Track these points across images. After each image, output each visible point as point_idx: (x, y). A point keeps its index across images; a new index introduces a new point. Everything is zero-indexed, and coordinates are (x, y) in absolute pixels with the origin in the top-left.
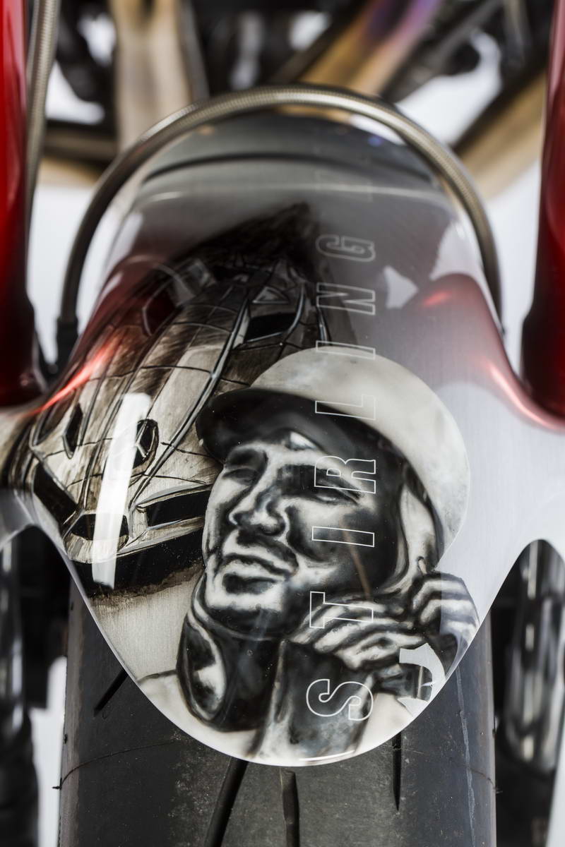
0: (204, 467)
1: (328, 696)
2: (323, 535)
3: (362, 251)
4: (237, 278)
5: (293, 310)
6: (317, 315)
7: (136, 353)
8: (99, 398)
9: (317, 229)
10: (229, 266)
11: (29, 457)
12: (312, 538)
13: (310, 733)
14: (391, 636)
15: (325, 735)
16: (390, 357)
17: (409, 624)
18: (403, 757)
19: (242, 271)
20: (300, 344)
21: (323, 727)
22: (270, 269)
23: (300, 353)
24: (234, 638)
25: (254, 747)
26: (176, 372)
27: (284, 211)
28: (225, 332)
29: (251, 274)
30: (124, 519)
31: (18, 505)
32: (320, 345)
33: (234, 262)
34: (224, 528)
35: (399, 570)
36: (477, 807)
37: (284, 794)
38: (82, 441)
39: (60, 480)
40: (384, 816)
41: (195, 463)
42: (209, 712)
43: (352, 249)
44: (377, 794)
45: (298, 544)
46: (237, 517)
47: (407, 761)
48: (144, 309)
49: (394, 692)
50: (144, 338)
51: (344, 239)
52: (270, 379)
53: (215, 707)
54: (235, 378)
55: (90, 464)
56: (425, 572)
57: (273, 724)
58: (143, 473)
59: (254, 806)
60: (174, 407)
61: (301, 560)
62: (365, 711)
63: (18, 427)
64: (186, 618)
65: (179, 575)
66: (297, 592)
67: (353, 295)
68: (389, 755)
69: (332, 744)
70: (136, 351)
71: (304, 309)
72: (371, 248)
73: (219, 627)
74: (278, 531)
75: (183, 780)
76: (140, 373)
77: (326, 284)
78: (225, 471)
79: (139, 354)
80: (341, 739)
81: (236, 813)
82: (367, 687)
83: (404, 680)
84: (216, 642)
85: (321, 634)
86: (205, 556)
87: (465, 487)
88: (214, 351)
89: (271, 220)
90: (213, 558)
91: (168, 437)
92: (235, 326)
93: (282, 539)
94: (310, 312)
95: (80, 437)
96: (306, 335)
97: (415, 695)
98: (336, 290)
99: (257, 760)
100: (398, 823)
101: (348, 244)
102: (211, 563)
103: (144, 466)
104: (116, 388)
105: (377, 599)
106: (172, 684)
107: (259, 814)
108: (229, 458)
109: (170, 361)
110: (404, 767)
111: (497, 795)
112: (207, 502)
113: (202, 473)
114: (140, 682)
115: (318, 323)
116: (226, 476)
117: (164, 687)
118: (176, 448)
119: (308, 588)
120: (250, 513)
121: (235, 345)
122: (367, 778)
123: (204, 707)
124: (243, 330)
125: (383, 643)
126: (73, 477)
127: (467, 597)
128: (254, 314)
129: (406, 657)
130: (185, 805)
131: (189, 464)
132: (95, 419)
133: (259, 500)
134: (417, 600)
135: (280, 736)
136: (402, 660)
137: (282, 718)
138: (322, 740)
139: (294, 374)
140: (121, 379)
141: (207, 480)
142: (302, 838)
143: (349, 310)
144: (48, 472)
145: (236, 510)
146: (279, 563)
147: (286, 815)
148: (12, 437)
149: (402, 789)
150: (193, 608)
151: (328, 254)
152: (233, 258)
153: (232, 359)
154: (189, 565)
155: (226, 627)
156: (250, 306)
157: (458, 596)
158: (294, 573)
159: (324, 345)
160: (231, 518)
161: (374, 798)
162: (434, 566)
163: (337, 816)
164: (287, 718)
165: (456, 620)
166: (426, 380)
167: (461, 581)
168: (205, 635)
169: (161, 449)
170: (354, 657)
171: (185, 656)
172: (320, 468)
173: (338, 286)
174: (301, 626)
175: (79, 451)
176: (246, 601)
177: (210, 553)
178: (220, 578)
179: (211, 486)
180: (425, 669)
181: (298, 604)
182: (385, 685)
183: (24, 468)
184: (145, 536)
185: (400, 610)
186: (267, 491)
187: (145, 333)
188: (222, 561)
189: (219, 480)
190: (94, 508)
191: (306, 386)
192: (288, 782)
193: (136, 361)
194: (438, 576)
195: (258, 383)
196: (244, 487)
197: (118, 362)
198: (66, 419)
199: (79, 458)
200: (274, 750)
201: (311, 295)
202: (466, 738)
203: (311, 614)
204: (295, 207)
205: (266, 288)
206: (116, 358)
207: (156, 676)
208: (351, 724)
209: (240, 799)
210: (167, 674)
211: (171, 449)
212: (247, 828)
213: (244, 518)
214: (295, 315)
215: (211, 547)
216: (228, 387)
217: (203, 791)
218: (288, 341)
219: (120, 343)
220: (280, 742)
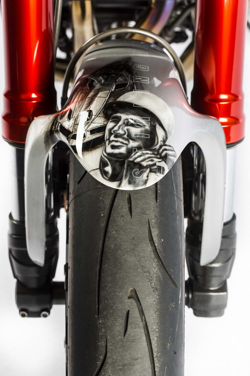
0: (105, 120)
1: (138, 173)
2: (136, 135)
3: (146, 68)
4: (112, 75)
5: (127, 82)
6: (133, 84)
7: (86, 95)
8: (76, 106)
9: (133, 63)
10: (110, 73)
11: (58, 123)
12: (133, 136)
13: (134, 182)
14: (154, 159)
15: (137, 182)
16: (153, 93)
17: (159, 156)
18: (158, 190)
19: (113, 74)
20: (129, 90)
21: (137, 180)
22: (121, 73)
23: (129, 92)
24: (114, 160)
25: (120, 185)
26: (97, 98)
27: (124, 59)
28: (109, 88)
29: (116, 74)
30: (84, 134)
31: (56, 136)
32: (134, 90)
33: (111, 72)
34: (110, 134)
35: (156, 143)
36: (178, 206)
37: (127, 199)
38: (72, 117)
39: (67, 127)
40: (153, 204)
41: (102, 119)
42: (108, 177)
43: (143, 68)
44: (151, 199)
45: (130, 137)
46: (114, 131)
47: (159, 191)
48: (88, 84)
49: (155, 172)
50: (88, 91)
51: (140, 66)
52: (122, 99)
53: (109, 176)
54: (112, 99)
55: (75, 122)
56: (162, 144)
57: (124, 180)
58: (89, 123)
59: (120, 202)
60: (97, 107)
61: (130, 141)
62: (148, 176)
63: (54, 117)
64: (101, 156)
65: (99, 146)
66: (129, 148)
67: (143, 79)
68: (154, 190)
69: (139, 184)
70: (86, 94)
71: (130, 82)
72: (148, 68)
73: (110, 157)
74: (124, 135)
75: (101, 196)
76: (87, 99)
77: (136, 76)
78: (110, 121)
79: (87, 95)
80: (142, 183)
81: (115, 203)
82: (148, 171)
83: (157, 170)
84: (109, 161)
85: (136, 158)
86: (106, 141)
87: (173, 125)
88: (106, 93)
89: (121, 61)
90: (108, 141)
91: (95, 113)
92: (112, 86)
93: (125, 136)
94: (132, 83)
95: (72, 116)
96: (131, 88)
97: (160, 173)
98: (138, 77)
99: (120, 188)
100: (157, 206)
101: (142, 67)
102: (107, 142)
103: (89, 121)
104: (81, 103)
105: (150, 150)
106: (98, 172)
107: (121, 203)
108: (111, 118)
109: (95, 96)
110: (158, 193)
111: (184, 207)
112: (106, 128)
113: (104, 121)
114: (90, 172)
115: (134, 85)
116: (111, 122)
117: (96, 172)
118: (97, 116)
119: (132, 148)
120: (117, 130)
121: (112, 91)
122: (149, 195)
123: (106, 176)
124: (114, 87)
125: (152, 161)
126: (70, 126)
127: (174, 151)
128: (117, 84)
129: (158, 164)
130: (102, 202)
131: (101, 119)
132: (76, 111)
133: (119, 127)
134: (161, 151)
135: (126, 183)
136: (157, 165)
137: (126, 178)
138: (137, 183)
139: (128, 97)
140: (82, 101)
141: (105, 123)
142: (132, 209)
143: (142, 82)
144: (63, 126)
145: (113, 130)
146: (125, 142)
147: (128, 204)
148: (53, 119)
149: (158, 198)
150: (103, 153)
151: (136, 69)
152: (111, 71)
153: (111, 94)
154: (102, 143)
155: (112, 157)
156: (116, 82)
157: (171, 150)
158: (129, 144)
159: (135, 90)
160: (112, 132)
161: (151, 200)
162: (165, 143)
163: (141, 204)
164: (128, 178)
165: (171, 156)
166: (163, 99)
167: (172, 147)
168: (106, 159)
169: (93, 117)
170: (144, 164)
171: (101, 165)
172: (135, 119)
173: (139, 77)
174: (131, 156)
175: (71, 120)
176: (116, 151)
177: (107, 140)
178: (110, 146)
179: (107, 124)
180: (163, 167)
181: (130, 151)
182: (152, 170)
183: (57, 126)
184: (90, 137)
185: (156, 153)
186: (121, 125)
187: (88, 90)
188: (110, 142)
189: (109, 123)
190: (76, 132)
191: (131, 100)
192: (128, 196)
193: (86, 97)
194: (166, 145)
195: (118, 100)
196: (115, 124)
197: (81, 97)
198: (68, 113)
199: (72, 121)
200: (124, 186)
201: (132, 79)
202: (175, 188)
203: (133, 154)
204: (127, 58)
205: (120, 77)
206: (80, 97)
207: (94, 170)
208: (144, 180)
209: (116, 200)
210: (97, 169)
211: (96, 116)
212: (118, 207)
213: (115, 131)
214: (128, 84)
215: (107, 139)
216: (110, 101)
217: (106, 199)
218: (126, 90)
219: (81, 93)
220: (126, 184)
